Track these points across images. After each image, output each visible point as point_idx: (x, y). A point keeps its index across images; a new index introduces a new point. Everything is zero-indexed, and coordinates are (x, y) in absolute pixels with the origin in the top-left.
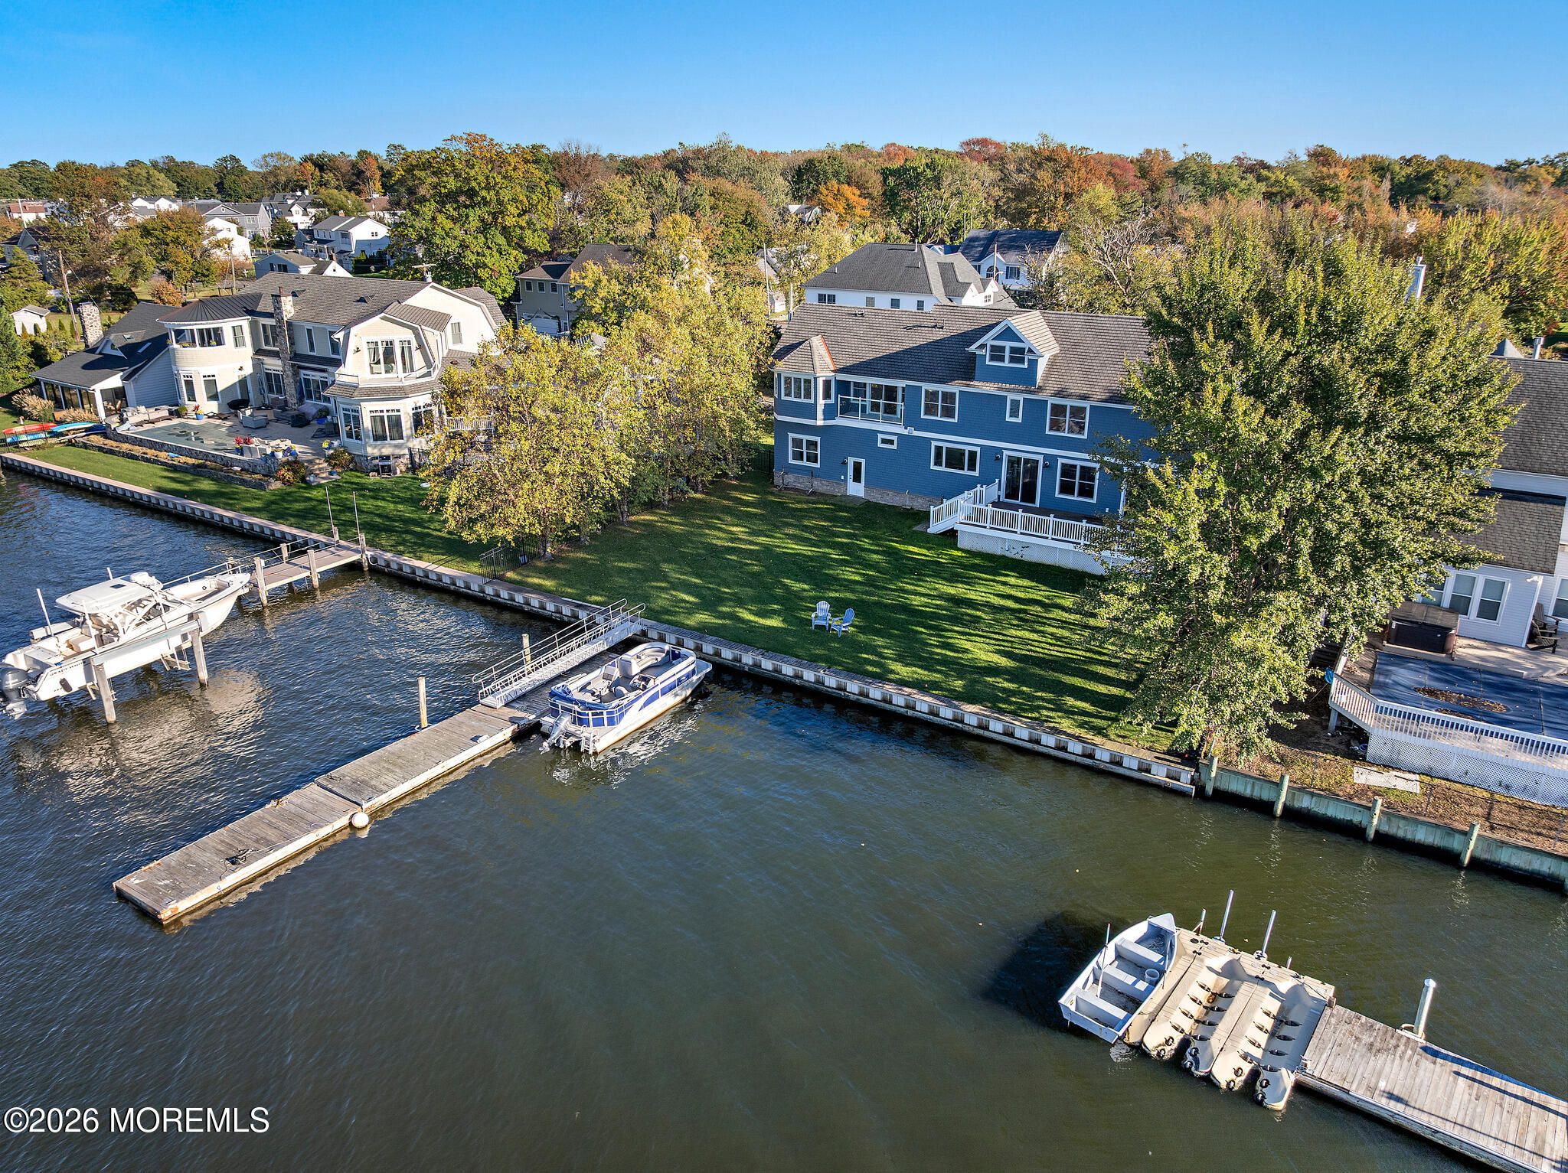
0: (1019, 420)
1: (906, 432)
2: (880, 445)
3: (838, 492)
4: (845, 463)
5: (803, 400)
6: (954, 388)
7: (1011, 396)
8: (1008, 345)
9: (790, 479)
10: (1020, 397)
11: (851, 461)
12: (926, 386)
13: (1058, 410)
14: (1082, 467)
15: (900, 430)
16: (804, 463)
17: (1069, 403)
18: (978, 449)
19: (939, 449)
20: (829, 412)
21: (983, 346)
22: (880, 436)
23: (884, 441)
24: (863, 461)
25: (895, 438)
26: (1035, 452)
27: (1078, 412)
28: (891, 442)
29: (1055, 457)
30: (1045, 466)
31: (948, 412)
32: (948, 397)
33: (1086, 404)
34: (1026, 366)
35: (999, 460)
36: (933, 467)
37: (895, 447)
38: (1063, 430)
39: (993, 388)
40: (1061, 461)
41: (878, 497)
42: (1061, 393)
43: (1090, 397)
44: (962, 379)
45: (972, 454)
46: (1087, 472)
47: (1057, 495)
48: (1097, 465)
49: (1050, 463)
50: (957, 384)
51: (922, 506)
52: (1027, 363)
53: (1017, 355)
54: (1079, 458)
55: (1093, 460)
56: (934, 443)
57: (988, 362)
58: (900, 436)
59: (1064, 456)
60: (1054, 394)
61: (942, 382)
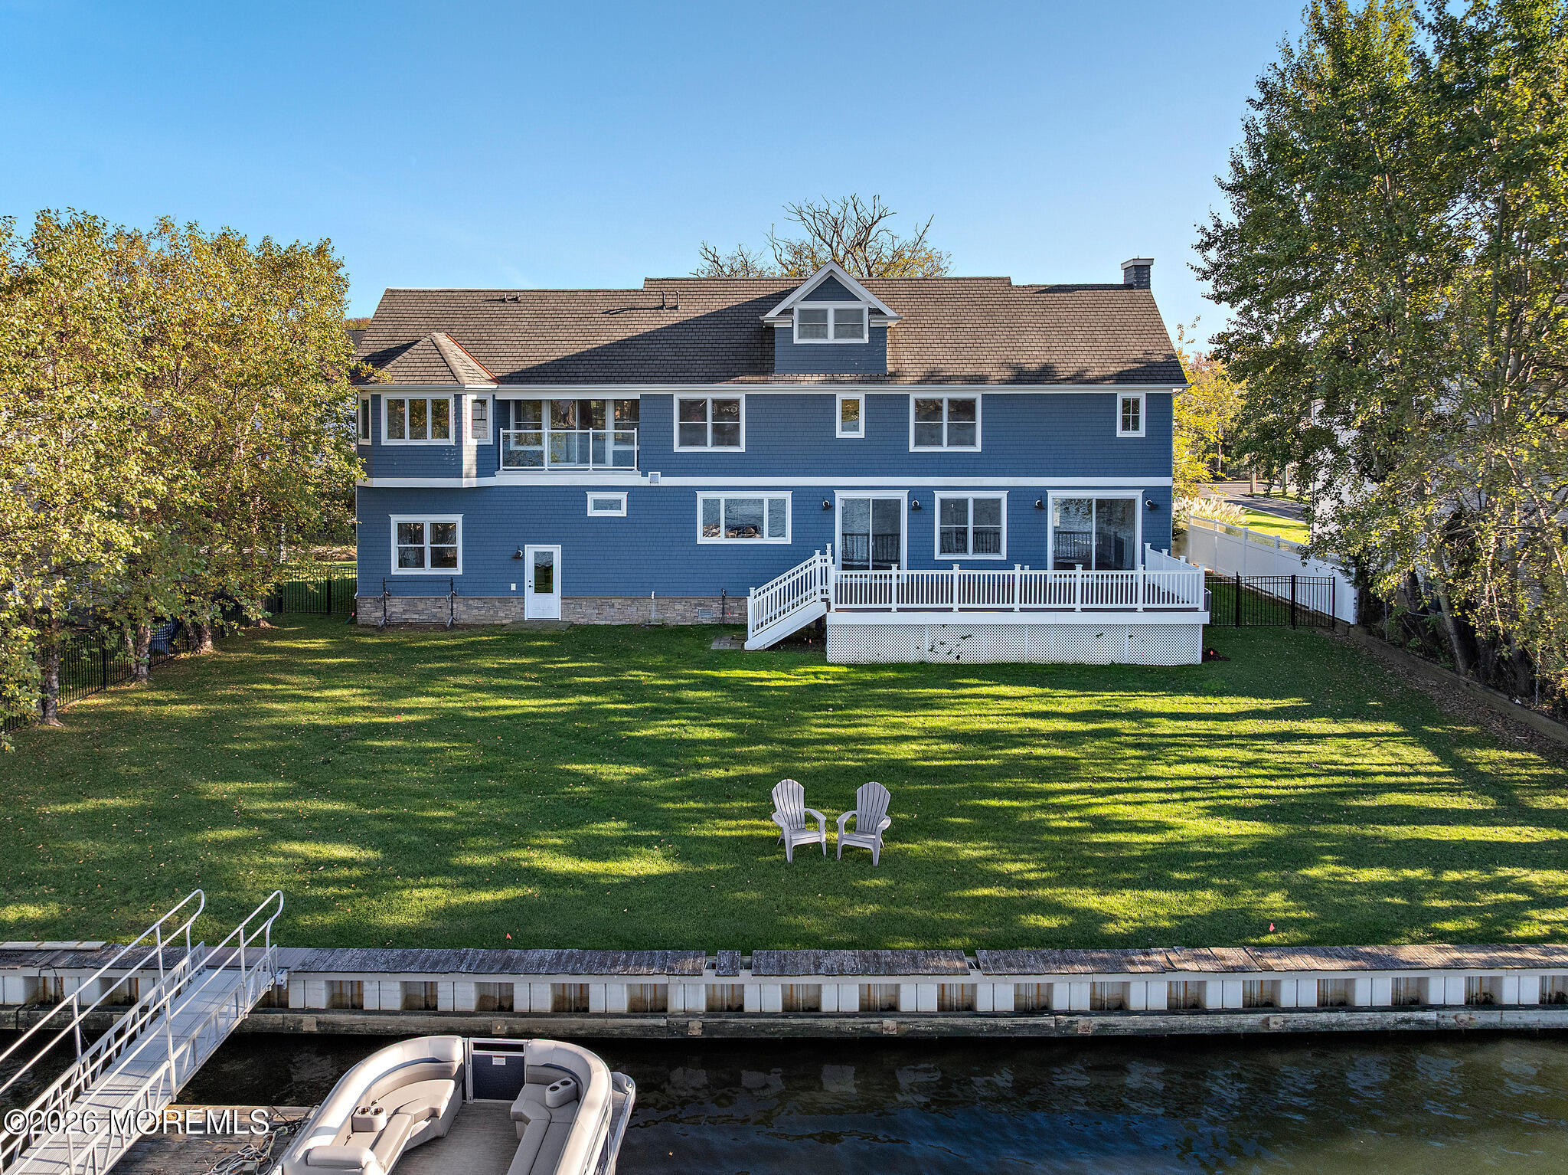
0: (861, 434)
1: (645, 482)
2: (592, 512)
3: (504, 616)
4: (519, 558)
5: (430, 441)
6: (736, 391)
7: (842, 394)
8: (831, 307)
9: (397, 607)
10: (859, 394)
11: (530, 552)
12: (681, 392)
13: (929, 410)
14: (975, 500)
15: (634, 479)
16: (428, 570)
17: (944, 394)
18: (787, 496)
19: (711, 505)
20: (487, 461)
21: (788, 312)
22: (592, 496)
23: (599, 505)
24: (556, 551)
25: (623, 496)
26: (896, 487)
27: (963, 409)
28: (615, 505)
29: (931, 490)
30: (914, 509)
31: (725, 435)
32: (726, 408)
33: (975, 394)
34: (866, 340)
35: (830, 508)
36: (701, 540)
37: (623, 513)
38: (940, 444)
39: (809, 384)
40: (939, 495)
41: (589, 614)
42: (932, 378)
43: (982, 379)
44: (750, 373)
45: (777, 507)
46: (987, 509)
47: (938, 556)
48: (1003, 496)
49: (921, 502)
50: (742, 382)
51: (683, 617)
52: (866, 336)
53: (849, 322)
54: (972, 488)
55: (996, 487)
56: (701, 496)
57: (796, 341)
58: (631, 490)
59: (945, 487)
60: (919, 382)
61: (713, 382)
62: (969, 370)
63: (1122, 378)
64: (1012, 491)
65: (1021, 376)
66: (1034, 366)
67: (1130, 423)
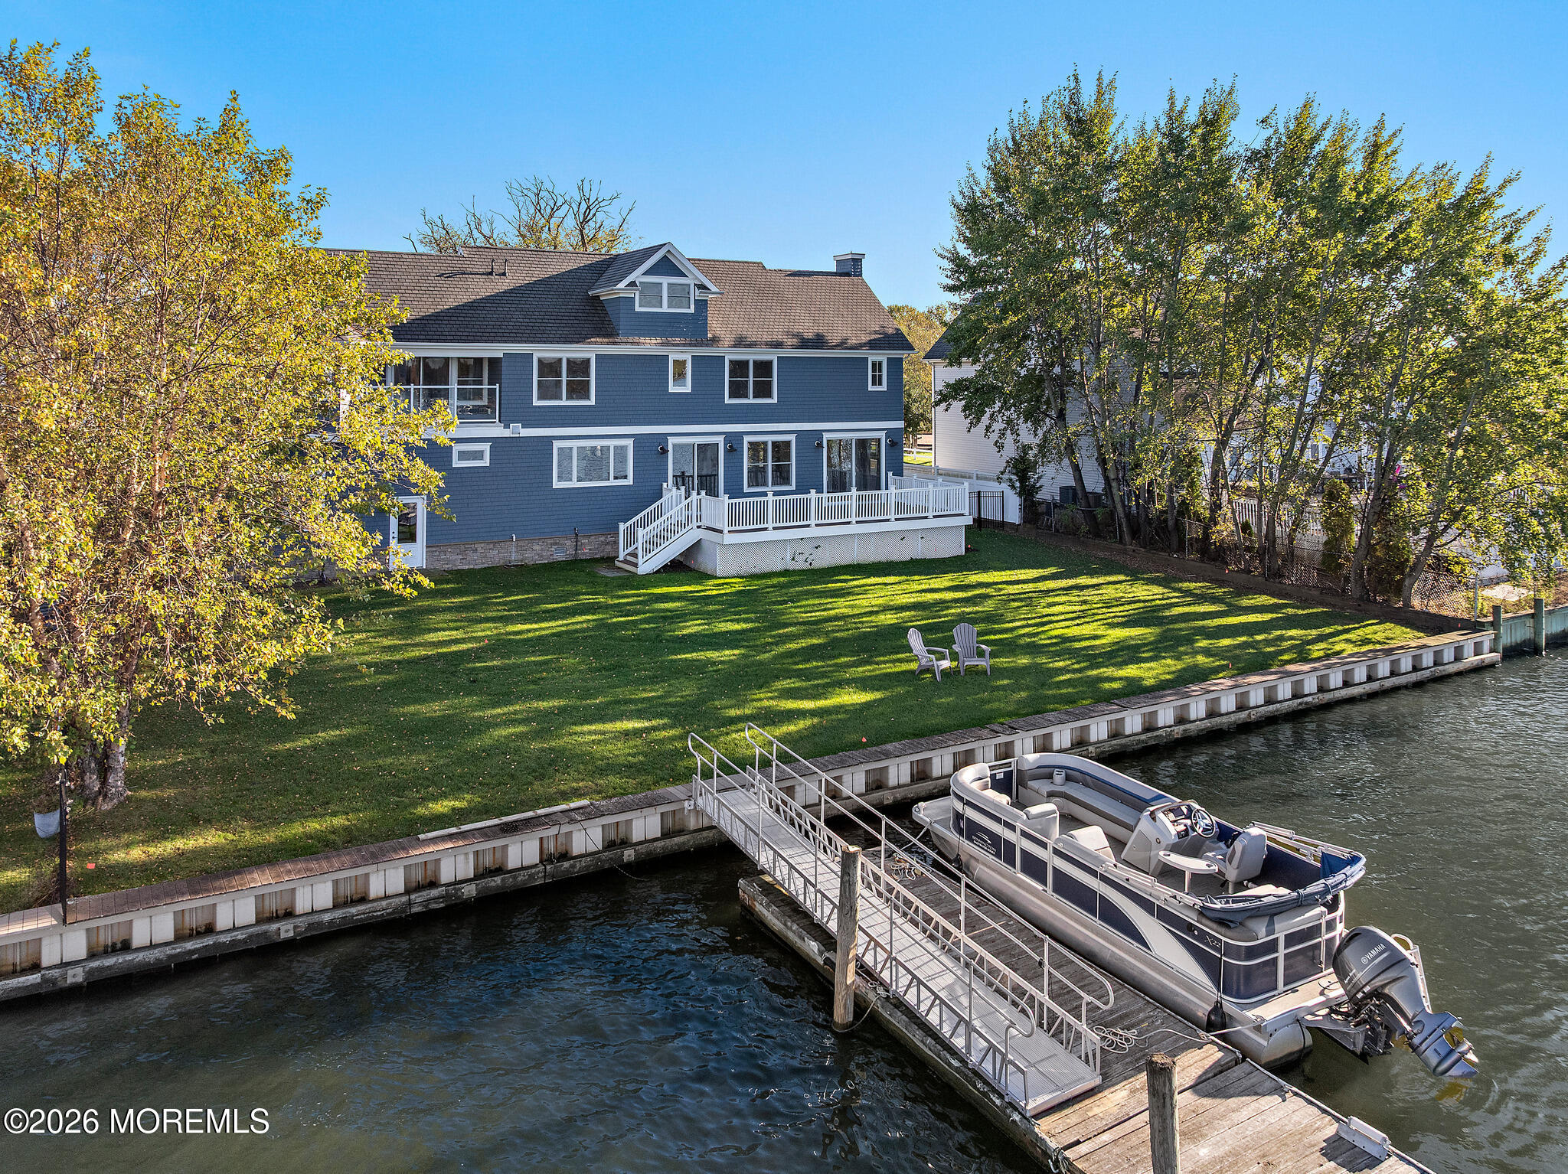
0: (688, 389)
1: (506, 433)
2: (457, 463)
6: (588, 351)
7: (673, 355)
8: (665, 281)
10: (686, 355)
12: (541, 352)
13: (739, 367)
14: (773, 443)
15: (497, 431)
17: (751, 356)
18: (629, 443)
19: (565, 454)
21: (633, 284)
22: (457, 448)
23: (463, 455)
24: (421, 501)
25: (486, 447)
26: (713, 433)
27: (764, 368)
28: (479, 455)
29: (740, 435)
30: (729, 451)
31: (579, 390)
32: (579, 367)
33: (773, 356)
34: (692, 310)
35: (664, 451)
36: (556, 484)
37: (486, 462)
38: (746, 396)
39: (649, 346)
40: (747, 439)
41: (455, 560)
42: (740, 343)
43: (778, 345)
44: (598, 336)
45: (621, 451)
46: (781, 450)
47: (746, 490)
48: (792, 438)
49: (733, 444)
50: (589, 343)
51: (541, 556)
52: (692, 306)
53: (678, 294)
54: (770, 432)
55: (787, 430)
56: (556, 444)
57: (638, 309)
58: (495, 442)
59: (752, 431)
60: (734, 346)
61: (571, 342)
62: (766, 338)
63: (873, 345)
64: (800, 434)
65: (804, 343)
66: (809, 335)
67: (877, 381)
